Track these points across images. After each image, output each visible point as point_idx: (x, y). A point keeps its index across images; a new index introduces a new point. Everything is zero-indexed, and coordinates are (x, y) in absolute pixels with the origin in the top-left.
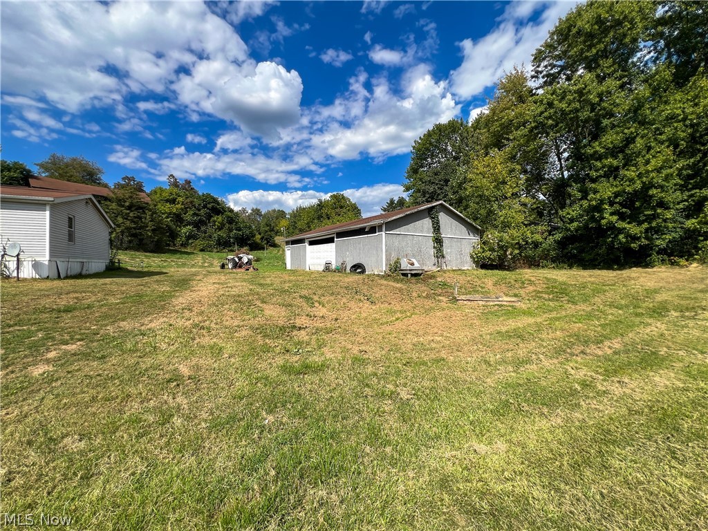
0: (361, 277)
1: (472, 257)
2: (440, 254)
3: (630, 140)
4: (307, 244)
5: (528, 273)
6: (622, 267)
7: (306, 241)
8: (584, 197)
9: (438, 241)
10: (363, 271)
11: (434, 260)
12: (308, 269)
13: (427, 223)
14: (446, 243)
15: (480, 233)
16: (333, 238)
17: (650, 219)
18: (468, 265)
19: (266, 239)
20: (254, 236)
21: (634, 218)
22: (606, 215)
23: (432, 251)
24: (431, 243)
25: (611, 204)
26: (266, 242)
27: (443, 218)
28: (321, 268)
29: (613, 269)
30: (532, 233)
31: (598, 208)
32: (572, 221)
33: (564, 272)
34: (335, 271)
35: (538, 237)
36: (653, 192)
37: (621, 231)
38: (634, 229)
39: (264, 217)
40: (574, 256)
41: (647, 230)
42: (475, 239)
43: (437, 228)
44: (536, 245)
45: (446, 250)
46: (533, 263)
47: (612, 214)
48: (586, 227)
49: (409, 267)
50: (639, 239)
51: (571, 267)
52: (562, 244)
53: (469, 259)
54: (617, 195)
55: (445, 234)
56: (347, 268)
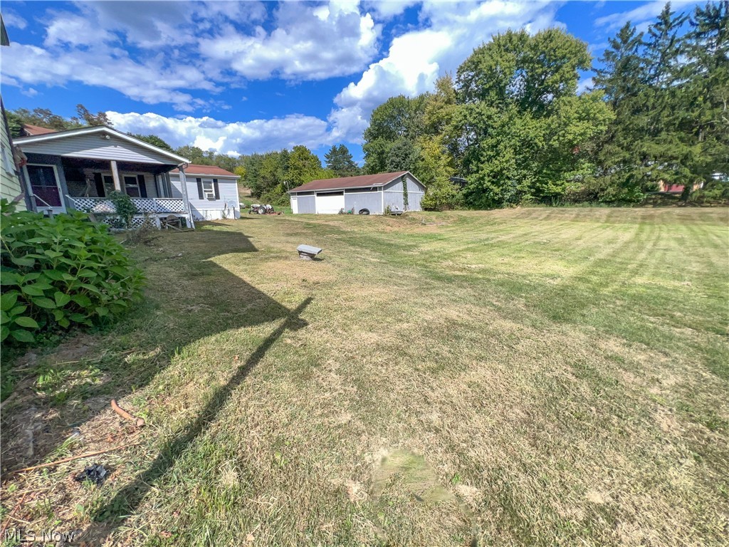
0: (366, 216)
1: (421, 204)
2: (406, 203)
3: (498, 143)
4: (315, 195)
5: (449, 213)
6: (491, 209)
7: (314, 193)
8: (477, 172)
9: (406, 195)
10: (368, 214)
11: (403, 206)
13: (400, 184)
14: (409, 195)
15: (425, 189)
16: (342, 192)
17: (502, 185)
18: (419, 209)
21: (497, 184)
22: (486, 182)
23: (403, 201)
24: (402, 197)
25: (489, 176)
27: (408, 181)
28: (337, 212)
29: (488, 210)
30: (452, 190)
31: (483, 179)
32: (472, 183)
33: (466, 212)
34: (348, 214)
35: (454, 192)
36: (504, 172)
37: (491, 190)
38: (496, 190)
40: (471, 203)
41: (502, 190)
42: (422, 193)
43: (405, 188)
44: (453, 196)
45: (409, 201)
46: (451, 207)
47: (489, 181)
48: (477, 187)
49: (396, 210)
50: (498, 194)
51: (469, 209)
52: (466, 196)
53: (419, 205)
54: (492, 171)
55: (409, 191)
56: (357, 212)
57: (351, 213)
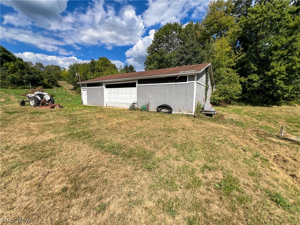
2: (206, 99)
4: (104, 87)
7: (104, 84)
10: (170, 113)
12: (105, 105)
13: (205, 77)
16: (135, 83)
19: (52, 82)
20: (42, 79)
23: (204, 97)
24: (205, 91)
26: (51, 83)
28: (127, 107)
34: (141, 110)
39: (46, 68)
42: (211, 89)
56: (153, 108)
57: (145, 109)
